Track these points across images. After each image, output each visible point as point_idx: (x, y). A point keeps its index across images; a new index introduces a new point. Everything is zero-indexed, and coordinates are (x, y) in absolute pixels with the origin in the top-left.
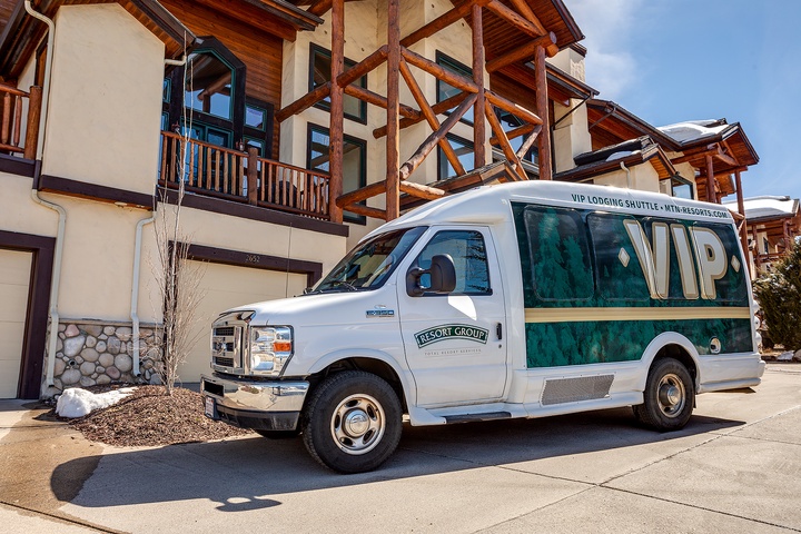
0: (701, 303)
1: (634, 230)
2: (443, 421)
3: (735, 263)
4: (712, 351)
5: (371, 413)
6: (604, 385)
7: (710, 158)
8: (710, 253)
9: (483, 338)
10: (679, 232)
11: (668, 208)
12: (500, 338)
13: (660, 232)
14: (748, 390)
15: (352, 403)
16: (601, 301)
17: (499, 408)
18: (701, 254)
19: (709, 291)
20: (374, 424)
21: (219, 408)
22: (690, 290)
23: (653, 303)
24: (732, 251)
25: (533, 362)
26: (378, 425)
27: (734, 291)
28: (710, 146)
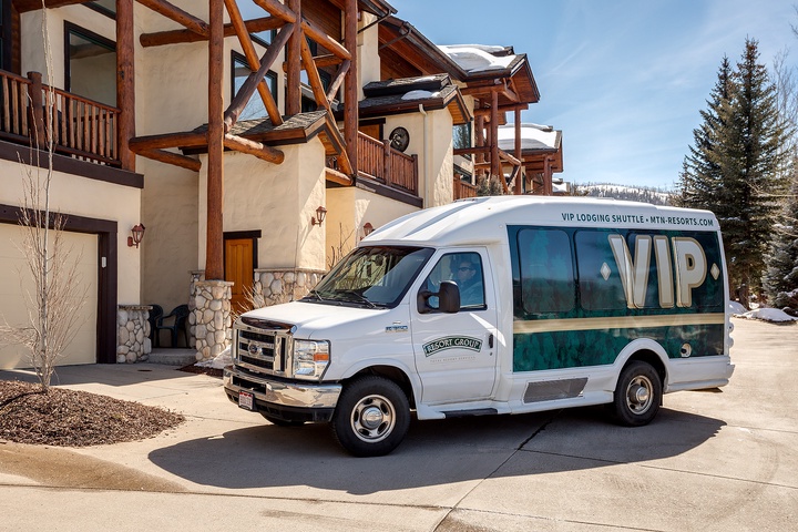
0: (677, 310)
1: (618, 243)
2: (443, 416)
3: (715, 271)
4: (683, 355)
5: (384, 409)
6: (577, 386)
7: (495, 95)
8: (690, 262)
9: (477, 347)
10: (661, 243)
11: (653, 220)
12: (491, 347)
13: (643, 244)
14: (716, 390)
15: (369, 402)
16: (581, 312)
17: (487, 404)
18: (681, 263)
19: (685, 299)
20: (386, 418)
21: (258, 402)
22: (666, 299)
23: (629, 313)
24: (712, 259)
25: (517, 367)
26: (390, 419)
27: (710, 298)
28: (497, 81)
